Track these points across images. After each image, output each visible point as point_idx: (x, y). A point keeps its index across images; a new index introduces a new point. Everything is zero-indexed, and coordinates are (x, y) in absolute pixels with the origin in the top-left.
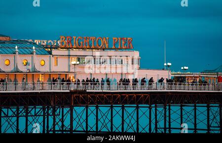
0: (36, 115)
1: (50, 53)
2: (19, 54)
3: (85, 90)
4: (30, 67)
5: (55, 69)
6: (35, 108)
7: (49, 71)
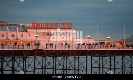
0: (20, 61)
1: (26, 31)
2: (9, 31)
3: (42, 49)
4: (15, 38)
5: (28, 38)
6: (20, 57)
7: (25, 39)
